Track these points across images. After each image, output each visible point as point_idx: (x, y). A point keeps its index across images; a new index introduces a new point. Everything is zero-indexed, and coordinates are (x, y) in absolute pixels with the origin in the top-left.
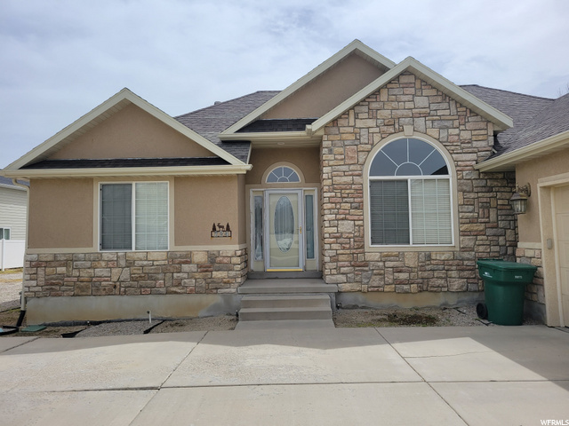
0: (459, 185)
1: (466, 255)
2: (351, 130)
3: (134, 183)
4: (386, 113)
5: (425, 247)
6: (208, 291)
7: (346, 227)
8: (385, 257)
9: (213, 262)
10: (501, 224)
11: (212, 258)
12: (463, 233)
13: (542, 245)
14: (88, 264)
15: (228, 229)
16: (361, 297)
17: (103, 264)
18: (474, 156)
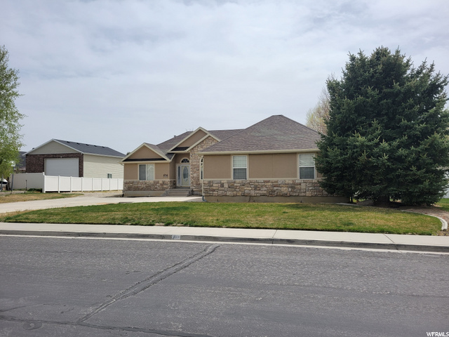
2: (196, 151)
3: (146, 165)
6: (163, 190)
14: (137, 183)
15: (167, 176)
17: (140, 183)
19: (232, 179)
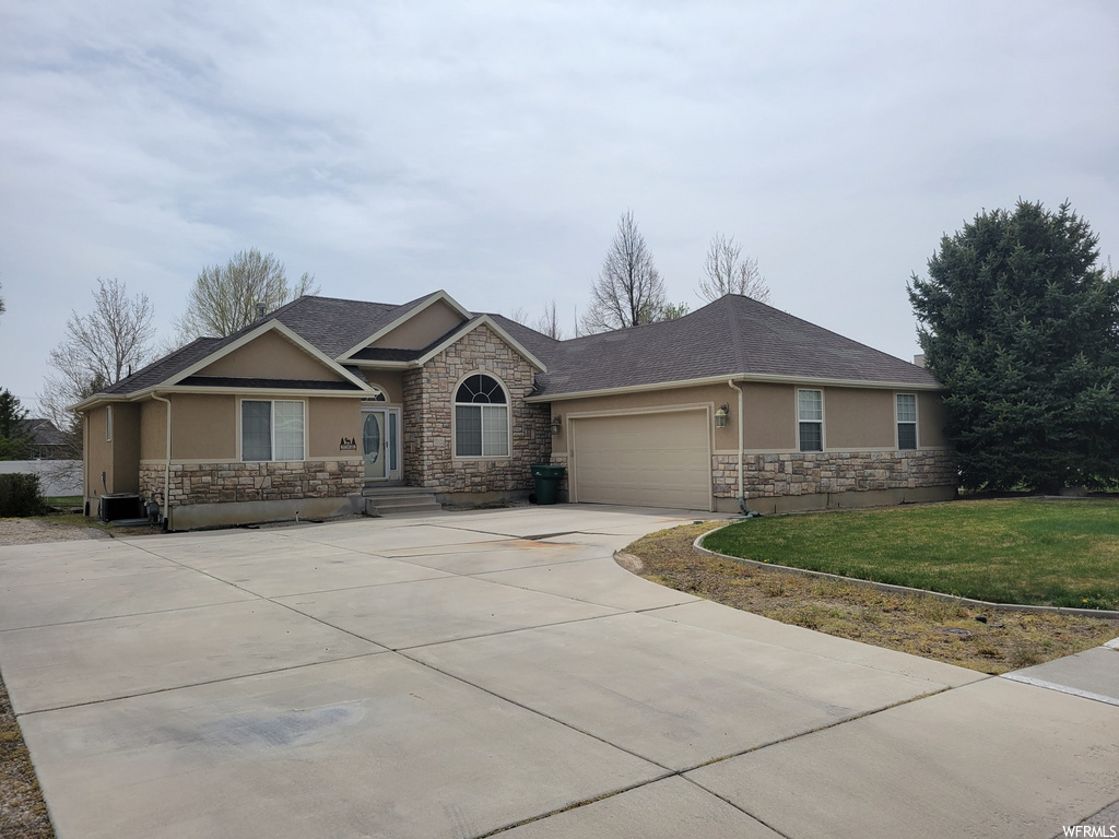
0: (514, 412)
1: (517, 463)
2: (443, 365)
3: (273, 401)
4: (467, 354)
5: (492, 458)
6: (339, 495)
7: (439, 442)
8: (466, 465)
9: (342, 471)
10: (538, 441)
11: (342, 467)
12: (515, 448)
13: (568, 454)
14: (233, 473)
15: (354, 443)
16: (448, 497)
17: (247, 473)
18: (522, 391)
19: (797, 449)
